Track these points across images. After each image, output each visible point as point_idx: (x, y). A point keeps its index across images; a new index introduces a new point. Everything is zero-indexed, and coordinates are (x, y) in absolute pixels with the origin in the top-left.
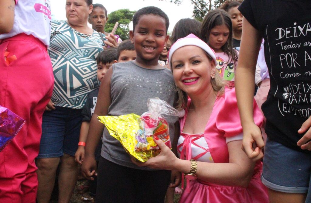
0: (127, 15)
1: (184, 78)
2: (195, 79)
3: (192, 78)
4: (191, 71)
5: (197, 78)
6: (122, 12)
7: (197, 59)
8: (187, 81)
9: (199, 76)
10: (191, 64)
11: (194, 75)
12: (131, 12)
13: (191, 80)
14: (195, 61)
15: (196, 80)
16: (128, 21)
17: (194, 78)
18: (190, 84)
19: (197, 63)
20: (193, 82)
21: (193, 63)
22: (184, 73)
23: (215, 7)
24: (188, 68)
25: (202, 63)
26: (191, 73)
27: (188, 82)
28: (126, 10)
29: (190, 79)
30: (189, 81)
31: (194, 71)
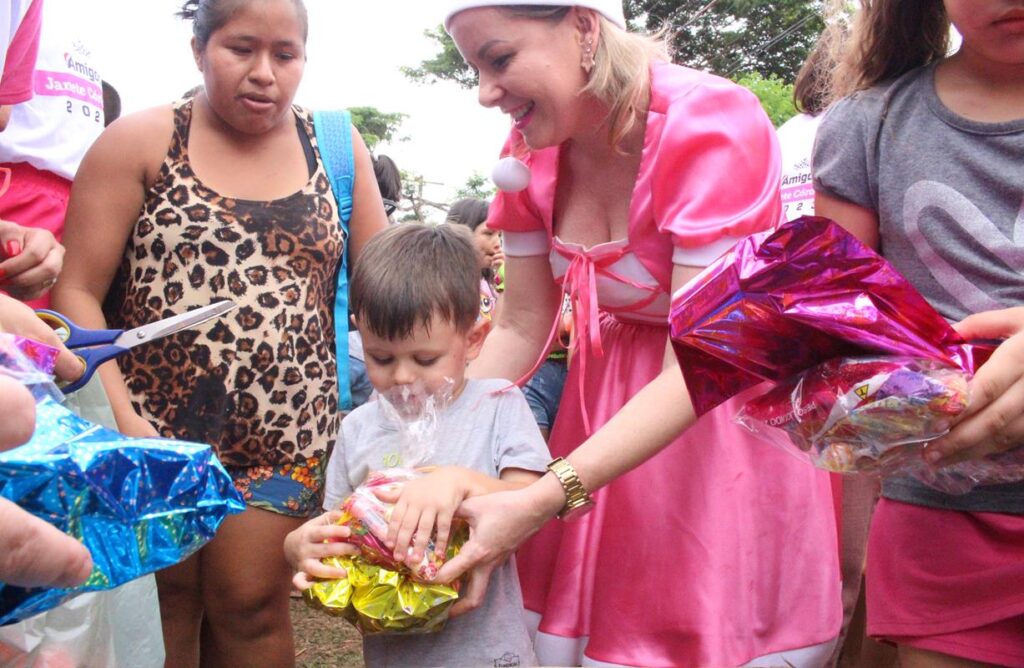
0: (372, 124)
6: (357, 114)
12: (382, 117)
16: (373, 138)
28: (369, 109)
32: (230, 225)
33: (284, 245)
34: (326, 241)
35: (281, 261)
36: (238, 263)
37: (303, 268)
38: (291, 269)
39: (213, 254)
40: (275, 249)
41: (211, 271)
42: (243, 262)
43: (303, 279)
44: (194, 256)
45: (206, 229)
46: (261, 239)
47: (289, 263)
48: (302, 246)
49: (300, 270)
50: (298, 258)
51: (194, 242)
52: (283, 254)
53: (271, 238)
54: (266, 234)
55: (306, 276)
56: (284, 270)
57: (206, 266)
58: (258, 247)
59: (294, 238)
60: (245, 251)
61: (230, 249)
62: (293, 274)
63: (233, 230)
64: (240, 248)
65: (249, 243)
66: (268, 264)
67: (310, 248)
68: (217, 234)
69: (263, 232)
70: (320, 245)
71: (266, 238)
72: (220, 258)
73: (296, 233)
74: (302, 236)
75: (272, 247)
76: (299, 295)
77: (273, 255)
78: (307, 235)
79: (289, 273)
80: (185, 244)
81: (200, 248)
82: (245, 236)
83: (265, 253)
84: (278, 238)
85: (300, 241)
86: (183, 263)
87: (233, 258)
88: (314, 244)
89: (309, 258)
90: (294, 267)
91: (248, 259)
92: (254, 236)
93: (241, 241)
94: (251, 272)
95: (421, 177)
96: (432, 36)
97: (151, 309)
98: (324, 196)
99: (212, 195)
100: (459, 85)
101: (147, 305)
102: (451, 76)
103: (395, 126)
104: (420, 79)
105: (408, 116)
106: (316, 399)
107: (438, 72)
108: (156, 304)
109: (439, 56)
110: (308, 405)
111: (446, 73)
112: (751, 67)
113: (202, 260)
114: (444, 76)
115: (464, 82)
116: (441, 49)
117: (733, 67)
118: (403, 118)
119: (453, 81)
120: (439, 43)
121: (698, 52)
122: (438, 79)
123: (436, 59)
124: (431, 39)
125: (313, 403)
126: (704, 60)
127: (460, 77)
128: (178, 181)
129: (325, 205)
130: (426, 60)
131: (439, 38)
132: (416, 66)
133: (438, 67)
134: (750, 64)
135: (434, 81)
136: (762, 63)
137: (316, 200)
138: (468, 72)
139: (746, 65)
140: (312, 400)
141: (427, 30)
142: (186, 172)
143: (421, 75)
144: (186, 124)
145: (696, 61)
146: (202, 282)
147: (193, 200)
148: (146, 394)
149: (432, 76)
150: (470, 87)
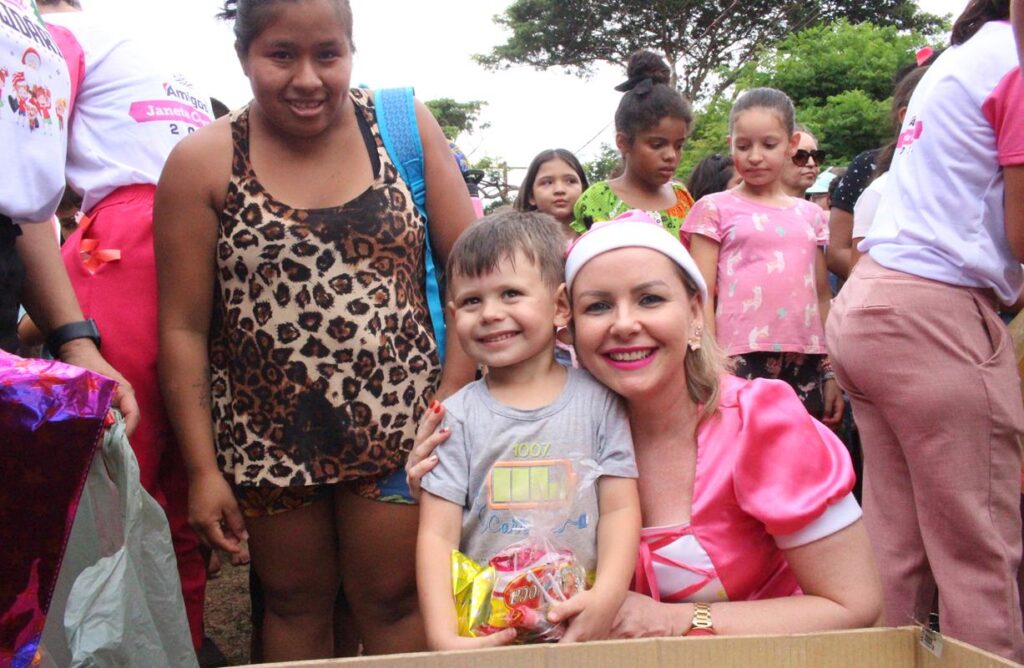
0: (451, 115)
1: (612, 345)
2: (644, 353)
3: (637, 350)
4: (638, 327)
5: (652, 351)
6: (435, 108)
7: (656, 290)
8: (620, 357)
9: (660, 343)
10: (636, 304)
11: (643, 341)
12: (461, 107)
13: (635, 356)
14: (647, 298)
15: (646, 356)
16: (453, 130)
17: (642, 349)
18: (630, 367)
19: (656, 304)
20: (637, 360)
21: (641, 303)
22: (612, 330)
23: (687, 79)
24: (626, 316)
25: (668, 304)
26: (634, 334)
27: (623, 361)
28: (447, 101)
29: (630, 351)
30: (627, 357)
31: (644, 327)
32: (306, 239)
33: (363, 250)
34: (405, 234)
35: (364, 265)
36: (321, 275)
37: (387, 267)
38: (374, 271)
39: (295, 271)
40: (355, 255)
41: (295, 288)
42: (325, 273)
43: (389, 278)
44: (276, 275)
45: (283, 246)
46: (339, 247)
47: (371, 266)
48: (381, 246)
49: (384, 270)
50: (379, 259)
51: (275, 261)
52: (364, 257)
53: (349, 244)
54: (343, 241)
55: (391, 274)
56: (368, 274)
57: (290, 284)
58: (338, 256)
59: (372, 240)
60: (326, 262)
61: (310, 262)
62: (378, 276)
63: (309, 243)
64: (319, 261)
65: (327, 253)
66: (350, 271)
67: (389, 246)
68: (294, 249)
69: (340, 239)
70: (399, 240)
71: (343, 245)
72: (302, 274)
73: (373, 234)
74: (379, 235)
75: (352, 253)
76: (388, 295)
77: (353, 261)
78: (385, 233)
79: (373, 275)
80: (265, 264)
81: (281, 266)
82: (322, 247)
83: (345, 260)
84: (356, 243)
85: (379, 241)
86: (267, 283)
87: (315, 271)
88: (393, 241)
89: (390, 256)
90: (377, 268)
91: (330, 270)
92: (331, 246)
93: (320, 253)
94: (335, 282)
95: (505, 163)
96: (502, 21)
97: (243, 330)
98: (395, 185)
99: (283, 209)
100: (533, 67)
101: (239, 327)
102: (524, 60)
103: (474, 115)
104: (494, 66)
105: (486, 103)
106: (424, 391)
107: (511, 57)
108: (247, 326)
109: (510, 41)
110: (419, 399)
111: (519, 57)
112: (831, 14)
113: (284, 277)
114: (517, 60)
115: (537, 63)
116: (511, 33)
117: (812, 16)
118: (482, 106)
119: (526, 65)
120: (509, 27)
121: (773, 6)
122: (513, 64)
123: (507, 44)
124: (501, 24)
125: (423, 396)
126: (780, 13)
127: (534, 60)
128: (249, 200)
129: (397, 195)
130: (498, 45)
131: (509, 23)
132: (488, 52)
133: (511, 51)
134: (829, 11)
135: (508, 66)
136: (842, 8)
137: (387, 192)
138: (541, 54)
139: (825, 13)
140: (421, 393)
141: (496, 16)
142: (255, 189)
143: (494, 61)
144: (245, 137)
145: (771, 15)
146: (288, 300)
147: (267, 218)
148: (249, 414)
149: (505, 62)
150: (545, 68)
